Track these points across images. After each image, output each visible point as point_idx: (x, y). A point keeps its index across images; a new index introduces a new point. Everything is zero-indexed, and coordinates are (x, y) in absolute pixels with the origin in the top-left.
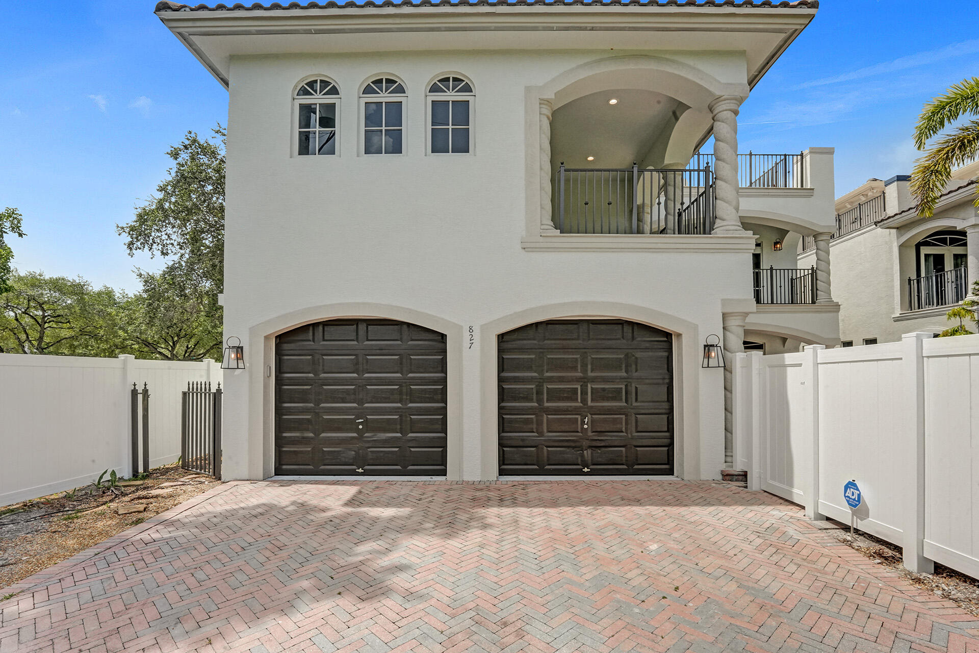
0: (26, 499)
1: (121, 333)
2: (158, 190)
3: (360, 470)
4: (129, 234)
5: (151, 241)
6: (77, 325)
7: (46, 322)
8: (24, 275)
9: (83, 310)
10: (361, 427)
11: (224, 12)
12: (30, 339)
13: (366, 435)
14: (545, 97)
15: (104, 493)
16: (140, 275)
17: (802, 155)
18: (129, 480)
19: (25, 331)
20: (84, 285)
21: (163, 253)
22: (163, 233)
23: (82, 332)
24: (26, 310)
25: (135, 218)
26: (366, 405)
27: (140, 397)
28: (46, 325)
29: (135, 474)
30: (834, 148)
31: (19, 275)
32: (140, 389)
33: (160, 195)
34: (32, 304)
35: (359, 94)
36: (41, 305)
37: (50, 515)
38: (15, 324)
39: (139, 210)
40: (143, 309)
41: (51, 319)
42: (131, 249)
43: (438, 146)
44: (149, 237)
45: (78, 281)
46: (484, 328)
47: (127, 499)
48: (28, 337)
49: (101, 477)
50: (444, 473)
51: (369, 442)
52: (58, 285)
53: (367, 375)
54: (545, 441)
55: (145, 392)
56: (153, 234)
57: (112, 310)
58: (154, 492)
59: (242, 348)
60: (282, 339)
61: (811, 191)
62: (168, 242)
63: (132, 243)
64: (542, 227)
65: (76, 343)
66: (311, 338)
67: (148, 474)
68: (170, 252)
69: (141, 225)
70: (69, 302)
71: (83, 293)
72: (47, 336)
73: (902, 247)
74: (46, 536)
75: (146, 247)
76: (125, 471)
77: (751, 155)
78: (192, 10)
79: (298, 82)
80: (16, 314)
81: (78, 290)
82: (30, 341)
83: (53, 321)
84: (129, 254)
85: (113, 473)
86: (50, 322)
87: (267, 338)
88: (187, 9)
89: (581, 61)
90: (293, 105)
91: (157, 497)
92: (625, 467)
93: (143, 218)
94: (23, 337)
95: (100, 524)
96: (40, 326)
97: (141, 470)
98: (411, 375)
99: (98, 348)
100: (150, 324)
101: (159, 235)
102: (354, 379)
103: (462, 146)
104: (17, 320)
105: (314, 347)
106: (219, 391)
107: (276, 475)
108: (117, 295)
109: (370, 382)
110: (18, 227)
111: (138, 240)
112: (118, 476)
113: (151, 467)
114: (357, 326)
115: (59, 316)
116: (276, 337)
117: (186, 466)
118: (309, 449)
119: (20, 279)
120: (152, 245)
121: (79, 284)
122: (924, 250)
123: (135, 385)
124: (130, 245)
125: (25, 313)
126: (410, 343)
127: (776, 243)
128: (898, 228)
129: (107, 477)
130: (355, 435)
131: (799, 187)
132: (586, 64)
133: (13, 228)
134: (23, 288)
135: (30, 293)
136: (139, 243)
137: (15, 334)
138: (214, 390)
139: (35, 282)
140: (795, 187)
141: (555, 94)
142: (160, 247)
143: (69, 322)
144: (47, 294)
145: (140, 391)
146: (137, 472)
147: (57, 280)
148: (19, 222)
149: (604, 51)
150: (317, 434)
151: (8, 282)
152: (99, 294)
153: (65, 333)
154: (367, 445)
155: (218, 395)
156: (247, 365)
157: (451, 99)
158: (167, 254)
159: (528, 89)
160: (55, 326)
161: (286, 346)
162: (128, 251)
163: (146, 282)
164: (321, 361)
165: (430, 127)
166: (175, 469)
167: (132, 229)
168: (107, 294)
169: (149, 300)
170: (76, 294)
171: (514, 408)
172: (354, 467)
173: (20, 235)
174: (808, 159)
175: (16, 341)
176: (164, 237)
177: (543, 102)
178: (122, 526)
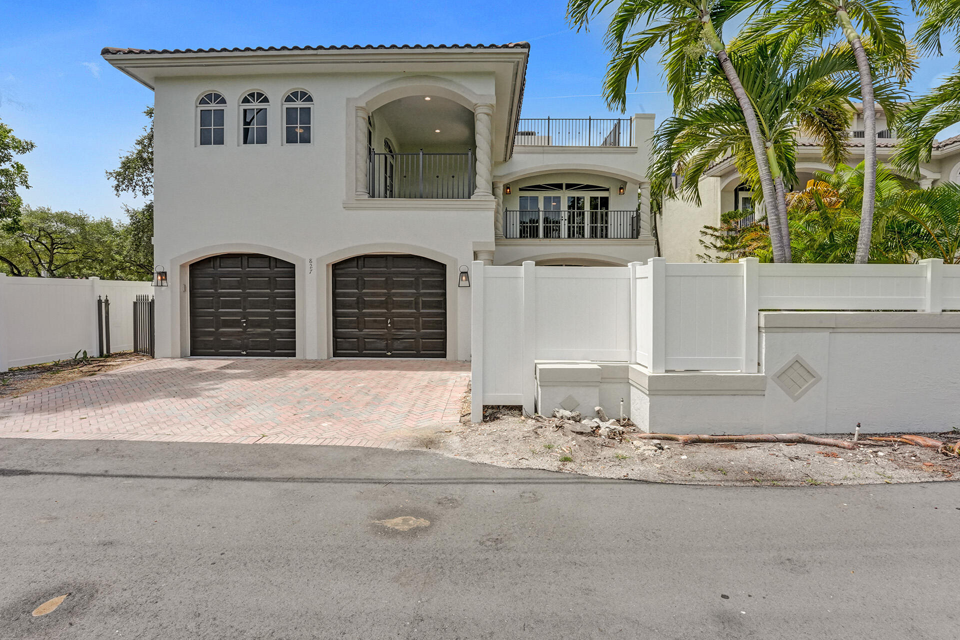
0: (31, 364)
1: (117, 257)
2: (136, 144)
3: (244, 353)
4: (116, 179)
5: (134, 184)
6: (80, 250)
7: (55, 248)
8: (36, 210)
9: (84, 238)
10: (244, 325)
11: (145, 55)
12: (43, 262)
13: (248, 330)
14: (359, 105)
15: (78, 363)
16: (128, 211)
17: (631, 119)
18: (98, 358)
19: (38, 256)
20: (85, 218)
21: (144, 193)
22: (144, 177)
23: (85, 257)
24: (37, 239)
25: (120, 165)
26: (248, 310)
27: (103, 304)
28: (55, 251)
29: (101, 355)
30: (655, 114)
31: (31, 211)
32: (103, 299)
33: (139, 147)
34: (42, 233)
35: (238, 103)
36: (49, 234)
37: (43, 372)
38: (30, 250)
39: (123, 160)
40: (130, 238)
41: (60, 246)
42: (118, 191)
43: (291, 138)
44: (132, 180)
45: (79, 215)
46: (319, 260)
47: (91, 366)
48: (40, 261)
49: (77, 355)
50: (294, 355)
51: (249, 334)
52: (62, 218)
53: (248, 291)
54: (363, 334)
55: (107, 301)
56: (135, 178)
57: (107, 239)
58: (108, 363)
59: (165, 273)
60: (195, 267)
61: (636, 149)
62: (148, 184)
63: (118, 186)
64: (357, 193)
65: (81, 266)
66: (212, 266)
67: (109, 355)
68: (150, 192)
69: (125, 171)
70: (73, 232)
71: (84, 224)
72: (57, 260)
73: (723, 191)
74: (38, 380)
75: (130, 188)
76: (94, 352)
77: (590, 119)
78: (125, 53)
79: (200, 95)
80: (30, 241)
81: (80, 222)
82: (42, 264)
83: (60, 247)
84: (116, 195)
85: (85, 352)
86: (58, 248)
87: (182, 266)
88: (121, 53)
89: (383, 80)
90: (196, 111)
91: (110, 365)
92: (415, 352)
93: (126, 165)
94: (36, 260)
95: (70, 376)
96: (50, 251)
97: (105, 352)
98: (276, 291)
99: (102, 269)
100: (137, 250)
101: (141, 178)
102: (240, 293)
103: (306, 139)
104: (31, 246)
105: (214, 272)
106: (153, 301)
107: (191, 355)
108: (115, 225)
109: (250, 295)
110: (26, 181)
111: (123, 183)
112: (88, 356)
113: (112, 352)
114: (242, 259)
115: (65, 243)
116: (190, 265)
117: (136, 352)
118: (212, 339)
119: (31, 214)
120: (135, 187)
121: (80, 217)
122: (742, 195)
123: (100, 297)
124: (117, 188)
125: (37, 241)
126: (276, 269)
127: (621, 188)
128: (720, 176)
129: (81, 355)
130: (241, 330)
131: (628, 146)
132: (389, 81)
133: (22, 182)
134: (34, 221)
135: (40, 225)
136: (124, 186)
137: (30, 258)
138: (150, 301)
139: (44, 216)
140: (625, 146)
141: (366, 103)
142: (142, 188)
143: (73, 248)
144: (55, 226)
145: (103, 301)
146: (103, 353)
147: (62, 214)
148: (26, 177)
149: (400, 73)
150: (217, 329)
151: (19, 223)
152: (98, 225)
153: (71, 257)
154: (249, 337)
155: (152, 304)
156: (169, 284)
157: (299, 106)
158: (147, 194)
159: (348, 100)
160: (62, 251)
161: (198, 272)
162: (116, 192)
163: (132, 216)
164: (219, 281)
165: (285, 126)
166: (130, 354)
167: (119, 174)
168: (106, 224)
169: (135, 231)
170: (78, 225)
171: (343, 313)
172: (239, 351)
173: (28, 187)
174: (634, 124)
175: (31, 264)
176: (145, 180)
177: (358, 109)
178: (82, 376)
